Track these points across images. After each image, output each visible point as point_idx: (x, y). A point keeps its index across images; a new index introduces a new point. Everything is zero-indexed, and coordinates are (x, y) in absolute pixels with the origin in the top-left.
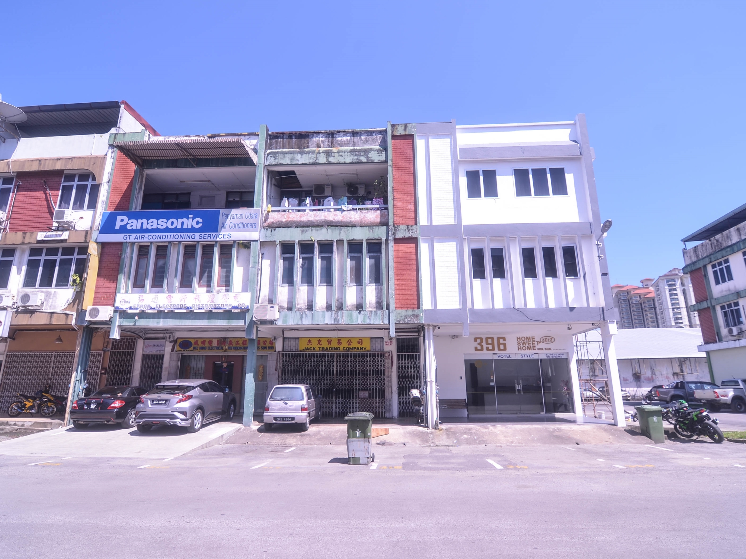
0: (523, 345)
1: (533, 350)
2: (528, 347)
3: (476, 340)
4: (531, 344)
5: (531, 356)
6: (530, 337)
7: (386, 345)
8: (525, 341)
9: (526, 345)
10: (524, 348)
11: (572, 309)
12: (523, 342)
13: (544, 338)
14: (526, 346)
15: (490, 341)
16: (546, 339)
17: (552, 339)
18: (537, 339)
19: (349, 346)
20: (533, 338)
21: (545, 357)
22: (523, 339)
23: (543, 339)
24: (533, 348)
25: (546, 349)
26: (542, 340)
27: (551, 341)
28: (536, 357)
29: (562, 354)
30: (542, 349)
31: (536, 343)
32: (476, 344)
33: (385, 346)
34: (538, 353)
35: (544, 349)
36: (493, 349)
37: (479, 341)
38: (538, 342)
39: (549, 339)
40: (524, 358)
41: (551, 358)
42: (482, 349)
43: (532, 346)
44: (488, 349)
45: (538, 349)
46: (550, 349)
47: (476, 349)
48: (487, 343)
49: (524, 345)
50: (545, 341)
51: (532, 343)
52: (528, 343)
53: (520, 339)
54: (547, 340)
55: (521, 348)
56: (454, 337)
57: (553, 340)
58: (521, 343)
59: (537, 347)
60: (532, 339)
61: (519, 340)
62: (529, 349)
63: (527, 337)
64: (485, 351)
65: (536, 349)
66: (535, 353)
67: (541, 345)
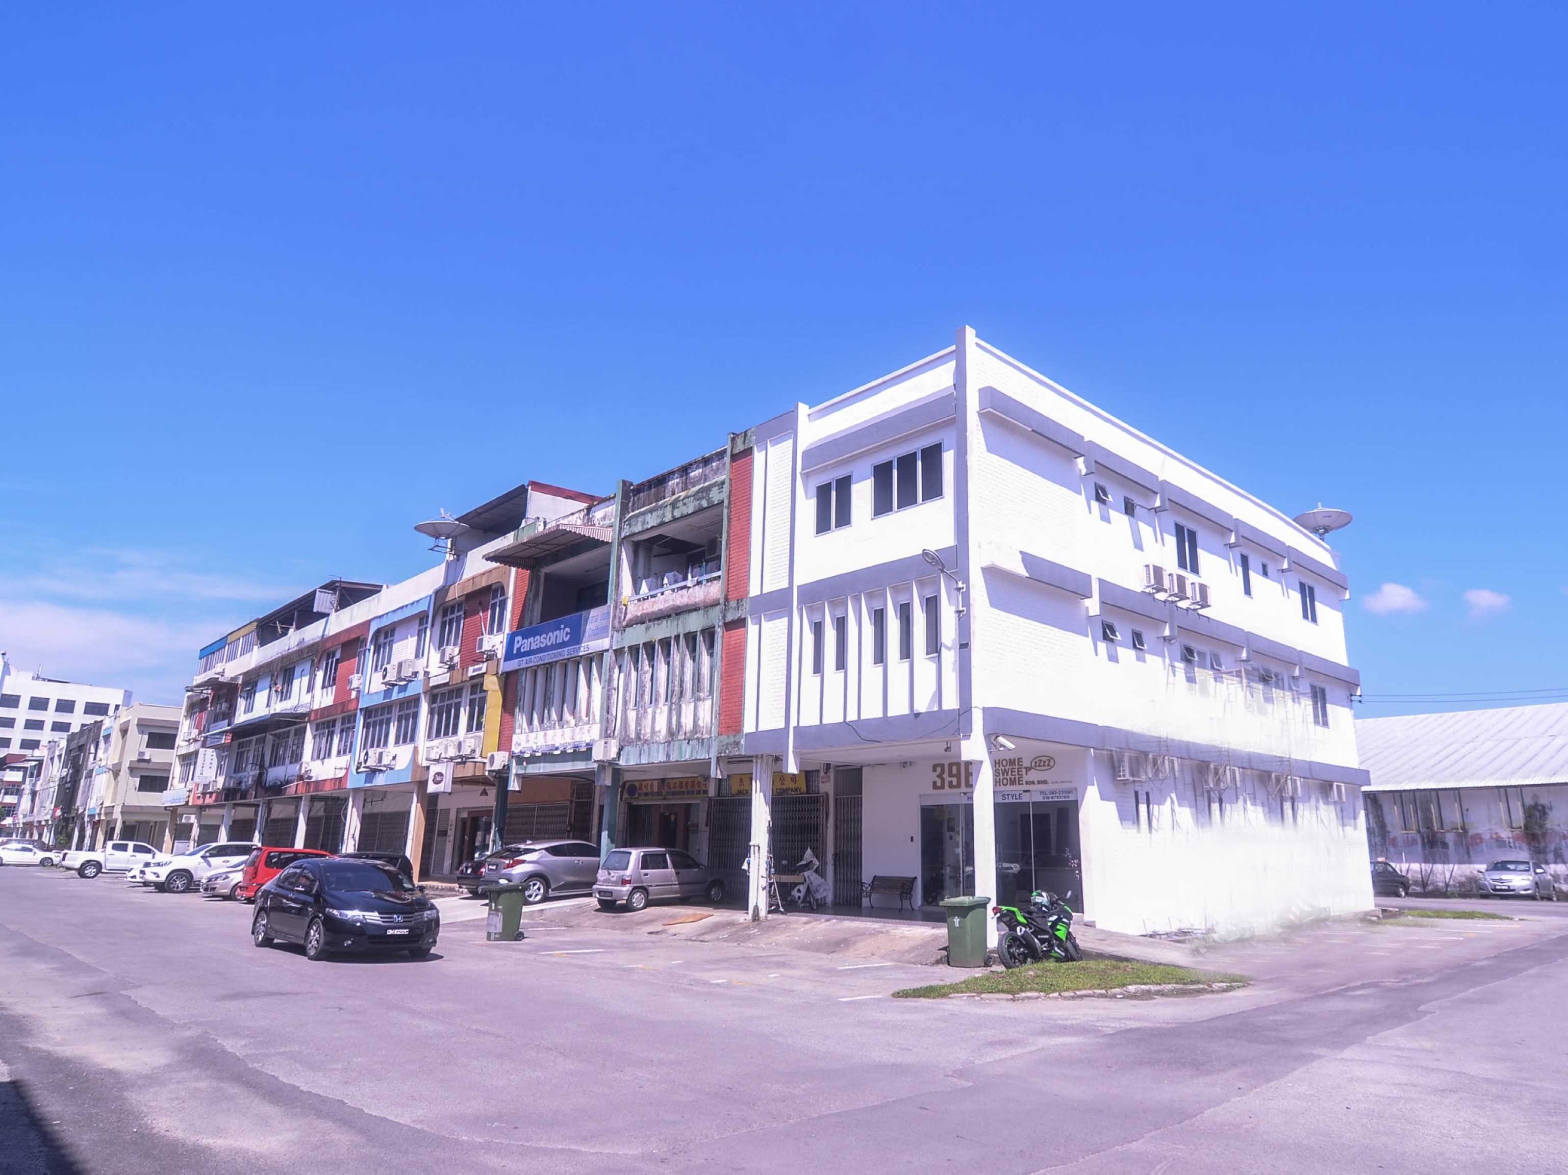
0: (1003, 775)
1: (1019, 784)
2: (1011, 779)
3: (934, 768)
4: (1016, 773)
5: (1018, 797)
6: (1014, 760)
7: (822, 782)
8: (1007, 768)
9: (1007, 775)
10: (1005, 782)
11: (917, 715)
12: (1003, 768)
13: (1037, 760)
14: (1008, 778)
15: (954, 771)
16: (1040, 761)
17: (1049, 760)
18: (1026, 763)
19: (783, 787)
20: (1020, 760)
21: (1039, 798)
22: (1004, 763)
23: (1036, 762)
24: (1019, 781)
25: (1039, 782)
26: (1033, 764)
27: (1048, 765)
28: (1026, 798)
29: (1069, 793)
30: (1033, 783)
31: (1024, 770)
32: (934, 777)
33: (821, 785)
34: (1029, 791)
35: (1036, 782)
36: (959, 786)
37: (939, 770)
38: (1028, 769)
39: (1045, 762)
40: (1006, 801)
41: (1050, 800)
42: (942, 787)
43: (1017, 777)
44: (951, 785)
45: (1027, 783)
46: (1045, 782)
47: (935, 786)
48: (951, 775)
49: (1005, 776)
50: (1039, 766)
51: (1018, 771)
52: (1012, 772)
53: (999, 763)
54: (1042, 764)
55: (999, 782)
56: (904, 764)
57: (1052, 763)
58: (1000, 772)
59: (1026, 778)
60: (1018, 762)
61: (997, 765)
62: (1013, 782)
63: (1010, 760)
64: (947, 789)
65: (1024, 782)
66: (1025, 791)
67: (1033, 775)
